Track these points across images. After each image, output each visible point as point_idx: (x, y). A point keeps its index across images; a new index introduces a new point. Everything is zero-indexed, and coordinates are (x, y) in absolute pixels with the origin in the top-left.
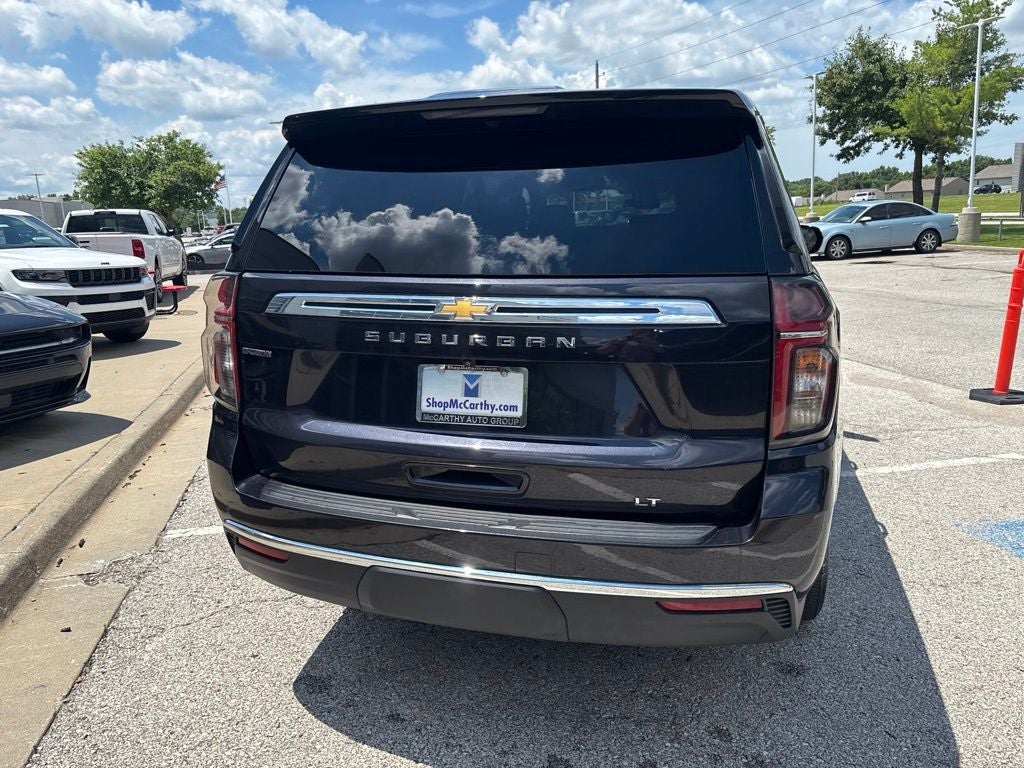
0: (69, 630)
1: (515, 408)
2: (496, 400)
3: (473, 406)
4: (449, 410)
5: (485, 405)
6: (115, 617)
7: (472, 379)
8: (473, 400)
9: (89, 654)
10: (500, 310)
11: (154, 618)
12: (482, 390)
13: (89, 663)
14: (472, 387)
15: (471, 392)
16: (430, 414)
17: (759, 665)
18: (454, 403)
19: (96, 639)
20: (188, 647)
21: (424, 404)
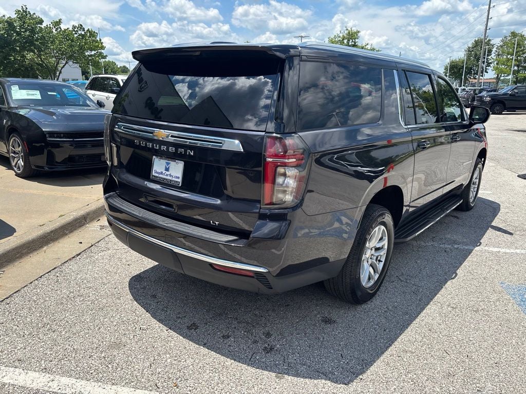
0: (81, 243)
1: (178, 178)
2: (174, 174)
3: (167, 175)
4: (161, 176)
5: (170, 175)
6: (98, 242)
7: (168, 164)
8: (167, 173)
9: (80, 252)
10: (172, 136)
11: (110, 245)
12: (170, 169)
13: (78, 255)
14: (167, 167)
15: (167, 169)
16: (155, 176)
17: (316, 316)
18: (162, 173)
19: (87, 248)
20: (111, 257)
21: (154, 172)
